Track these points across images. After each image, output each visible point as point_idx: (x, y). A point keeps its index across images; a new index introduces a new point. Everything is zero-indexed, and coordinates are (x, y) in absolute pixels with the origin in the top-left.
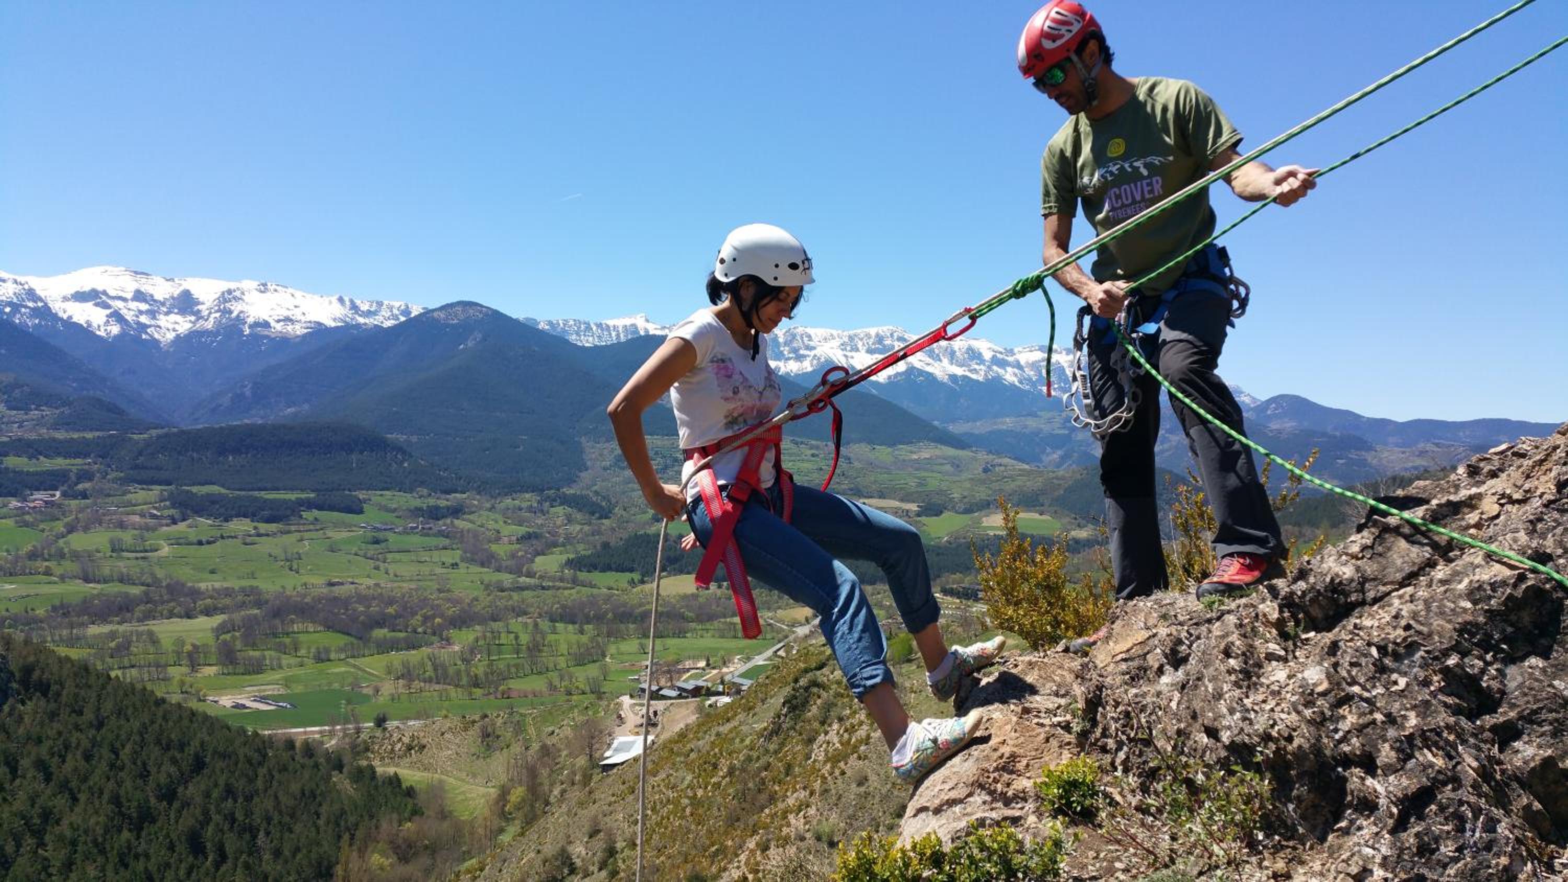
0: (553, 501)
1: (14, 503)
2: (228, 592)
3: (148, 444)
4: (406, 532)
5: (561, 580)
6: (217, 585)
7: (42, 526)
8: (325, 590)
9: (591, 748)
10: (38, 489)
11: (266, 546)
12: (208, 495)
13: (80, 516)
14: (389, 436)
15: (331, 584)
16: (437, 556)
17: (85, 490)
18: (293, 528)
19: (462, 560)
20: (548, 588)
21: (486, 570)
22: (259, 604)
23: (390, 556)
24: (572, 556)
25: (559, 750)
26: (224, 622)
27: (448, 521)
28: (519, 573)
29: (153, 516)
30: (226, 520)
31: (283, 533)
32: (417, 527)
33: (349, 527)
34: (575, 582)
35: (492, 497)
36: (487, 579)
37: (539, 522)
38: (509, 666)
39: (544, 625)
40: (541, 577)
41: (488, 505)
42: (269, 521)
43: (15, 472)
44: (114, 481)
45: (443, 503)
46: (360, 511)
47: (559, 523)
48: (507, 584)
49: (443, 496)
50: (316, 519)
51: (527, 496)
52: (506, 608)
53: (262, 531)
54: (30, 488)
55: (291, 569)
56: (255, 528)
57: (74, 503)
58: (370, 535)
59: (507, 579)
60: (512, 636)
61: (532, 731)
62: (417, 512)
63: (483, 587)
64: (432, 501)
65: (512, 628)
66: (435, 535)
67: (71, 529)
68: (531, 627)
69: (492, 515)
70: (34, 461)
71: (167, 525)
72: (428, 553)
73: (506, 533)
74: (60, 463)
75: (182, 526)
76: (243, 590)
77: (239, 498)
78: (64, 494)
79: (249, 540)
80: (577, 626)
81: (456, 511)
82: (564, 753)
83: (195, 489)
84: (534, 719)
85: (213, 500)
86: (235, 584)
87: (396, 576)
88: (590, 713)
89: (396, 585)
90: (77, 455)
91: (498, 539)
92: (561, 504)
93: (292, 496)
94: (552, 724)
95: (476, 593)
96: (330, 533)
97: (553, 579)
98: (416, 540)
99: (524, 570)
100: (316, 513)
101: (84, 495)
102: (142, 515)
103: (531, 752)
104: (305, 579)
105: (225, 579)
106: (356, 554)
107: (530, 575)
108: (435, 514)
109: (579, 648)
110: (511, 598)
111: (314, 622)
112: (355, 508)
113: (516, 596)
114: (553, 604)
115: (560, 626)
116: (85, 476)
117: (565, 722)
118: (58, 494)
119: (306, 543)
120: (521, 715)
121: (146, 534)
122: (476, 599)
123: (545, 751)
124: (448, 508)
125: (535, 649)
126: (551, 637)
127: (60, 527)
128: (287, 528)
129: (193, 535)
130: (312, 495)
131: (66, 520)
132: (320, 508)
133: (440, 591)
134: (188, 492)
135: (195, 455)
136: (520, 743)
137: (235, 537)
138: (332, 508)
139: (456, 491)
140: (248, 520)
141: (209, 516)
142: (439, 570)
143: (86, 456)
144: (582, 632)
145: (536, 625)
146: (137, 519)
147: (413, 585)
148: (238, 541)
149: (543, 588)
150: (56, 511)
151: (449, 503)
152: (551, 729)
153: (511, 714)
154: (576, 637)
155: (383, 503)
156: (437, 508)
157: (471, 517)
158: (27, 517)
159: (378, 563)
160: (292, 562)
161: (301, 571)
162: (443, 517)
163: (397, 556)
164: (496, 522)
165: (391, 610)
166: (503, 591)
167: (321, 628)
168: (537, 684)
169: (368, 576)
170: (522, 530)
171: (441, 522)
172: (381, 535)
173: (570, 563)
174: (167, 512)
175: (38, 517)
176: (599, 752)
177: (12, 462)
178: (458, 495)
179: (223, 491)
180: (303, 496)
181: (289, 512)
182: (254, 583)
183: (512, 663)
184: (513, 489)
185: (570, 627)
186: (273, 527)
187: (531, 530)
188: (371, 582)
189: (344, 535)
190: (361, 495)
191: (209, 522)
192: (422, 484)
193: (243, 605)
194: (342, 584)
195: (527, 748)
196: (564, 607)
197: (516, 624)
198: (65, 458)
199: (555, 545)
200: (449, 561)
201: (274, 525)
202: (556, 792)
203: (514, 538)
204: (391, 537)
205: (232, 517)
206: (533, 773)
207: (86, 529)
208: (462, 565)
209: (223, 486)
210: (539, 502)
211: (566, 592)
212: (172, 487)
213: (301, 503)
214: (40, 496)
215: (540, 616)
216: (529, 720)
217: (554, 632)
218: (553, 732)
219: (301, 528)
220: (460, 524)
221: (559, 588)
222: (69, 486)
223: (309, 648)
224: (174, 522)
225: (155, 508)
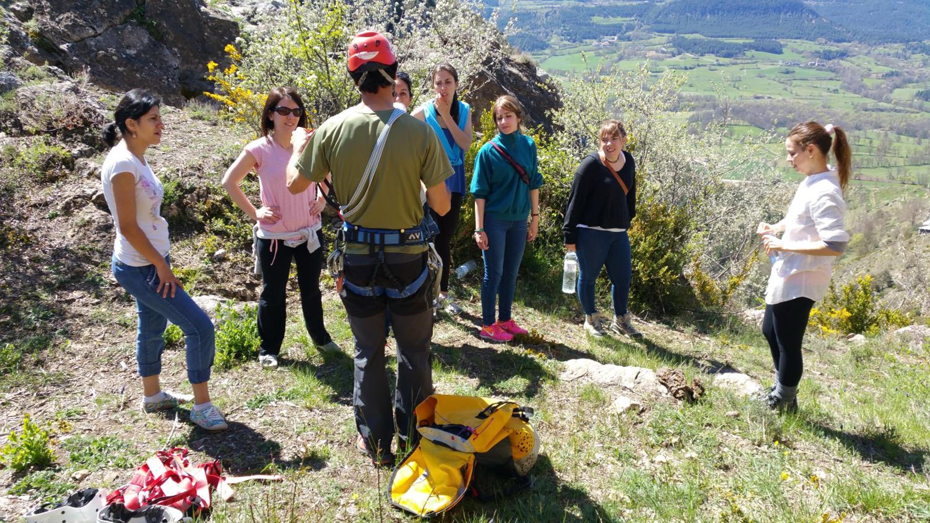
0: (914, 50)
1: (595, 42)
2: (697, 99)
3: (664, 8)
4: (807, 67)
5: (911, 106)
6: (692, 94)
7: (607, 56)
8: (752, 101)
9: (914, 218)
10: (607, 35)
11: (722, 71)
12: (693, 39)
13: (626, 50)
14: (805, 2)
15: (758, 98)
16: (825, 84)
17: (629, 36)
18: (739, 61)
19: (842, 87)
20: (900, 111)
21: (857, 96)
22: (715, 107)
23: (795, 82)
24: (921, 90)
25: (890, 216)
26: (694, 116)
27: (836, 61)
28: (879, 98)
29: (663, 52)
30: (702, 55)
31: (734, 64)
32: (814, 64)
33: (773, 62)
34: (921, 108)
35: (870, 45)
36: (856, 101)
37: (901, 64)
38: (862, 160)
39: (892, 136)
40: (896, 104)
41: (866, 51)
42: (725, 56)
43: (596, 25)
44: (644, 31)
45: (834, 49)
46: (780, 52)
47: (916, 66)
48: (869, 107)
49: (835, 44)
50: (753, 56)
51: (896, 45)
52: (867, 122)
53: (721, 63)
54: (603, 34)
55: (734, 87)
56: (717, 61)
57: (623, 43)
58: (784, 68)
59: (870, 103)
60: (868, 141)
61: (873, 201)
62: (817, 54)
63: (853, 106)
64: (827, 48)
65: (868, 135)
66: (826, 70)
67: (621, 58)
68: (882, 137)
69: (867, 58)
70: (606, 19)
71: (670, 57)
72: (819, 82)
73: (875, 71)
74: (619, 20)
75: (677, 58)
76: (706, 97)
77: (709, 42)
78: (620, 39)
79: (713, 67)
80: (916, 139)
81: (843, 55)
82: (893, 218)
83: (686, 36)
84: (875, 194)
85: (695, 43)
86: (701, 94)
87: (797, 95)
88: (917, 195)
89: (796, 101)
90: (627, 15)
91: (868, 76)
92: (922, 52)
93: (740, 41)
94: (888, 199)
95: (847, 111)
96: (760, 66)
97: (904, 105)
98: (813, 72)
99: (884, 98)
100: (753, 52)
101: (629, 39)
102: (657, 51)
103: (870, 214)
104: (741, 93)
105: (697, 91)
106: (774, 80)
107: (888, 101)
108: (828, 56)
109: (915, 154)
110: (871, 115)
111: (743, 119)
112: (777, 50)
113: (874, 114)
114: (901, 122)
115: (903, 138)
116: (630, 28)
117: (897, 199)
118: (616, 38)
119: (745, 71)
120: (868, 190)
121: (658, 62)
122: (847, 114)
123: (880, 214)
124: (837, 52)
125: (884, 150)
126: (896, 144)
127: (615, 57)
128: (735, 61)
129: (682, 63)
130: (752, 41)
131: (619, 53)
132: (757, 50)
133: (824, 107)
134: (683, 37)
135: (689, 15)
136: (864, 207)
137: (705, 66)
138: (763, 50)
139: (844, 41)
140: (713, 56)
141: (693, 52)
142: (825, 94)
143: (631, 16)
144: (919, 143)
145: (886, 135)
146: (654, 53)
147: (806, 102)
148: (707, 68)
149: (896, 111)
150: (614, 47)
151: (838, 49)
152: (886, 202)
153: (861, 188)
154: (914, 146)
155: (795, 47)
156: (830, 52)
157: (853, 59)
158: (601, 51)
159: (786, 86)
160: (736, 82)
161: (741, 88)
162: (834, 58)
163: (799, 82)
164: (869, 63)
165: (790, 116)
166: (866, 110)
167: (746, 123)
168: (882, 174)
169: (780, 94)
170: (887, 70)
171: (831, 62)
172: (791, 69)
173: (919, 95)
174: (670, 50)
175: (606, 51)
176: (920, 221)
177: (597, 19)
178: (845, 44)
179: (702, 37)
180: (747, 41)
181: (737, 51)
182: (712, 94)
183: (866, 158)
184: (884, 40)
185: (911, 139)
186: (727, 60)
187: (894, 70)
188: (780, 98)
189: (769, 67)
190: (782, 42)
191: (692, 56)
192: (822, 35)
193: (704, 107)
194: (763, 98)
195: (868, 211)
196: (909, 125)
197: (872, 133)
198: (622, 17)
199: (910, 81)
200: (833, 88)
201: (728, 59)
202: (884, 240)
203: (880, 75)
204: (796, 69)
205: (705, 53)
206: (870, 227)
207: (629, 58)
208: (841, 91)
209: (702, 34)
210: (904, 50)
211: (913, 115)
212: (674, 35)
213: (745, 46)
214: (607, 40)
215: (891, 129)
216: (872, 194)
217: (898, 140)
218: (888, 204)
219: (744, 62)
220: (844, 63)
221: (908, 112)
222: (622, 34)
223: (738, 135)
224: (674, 55)
225: (665, 47)
